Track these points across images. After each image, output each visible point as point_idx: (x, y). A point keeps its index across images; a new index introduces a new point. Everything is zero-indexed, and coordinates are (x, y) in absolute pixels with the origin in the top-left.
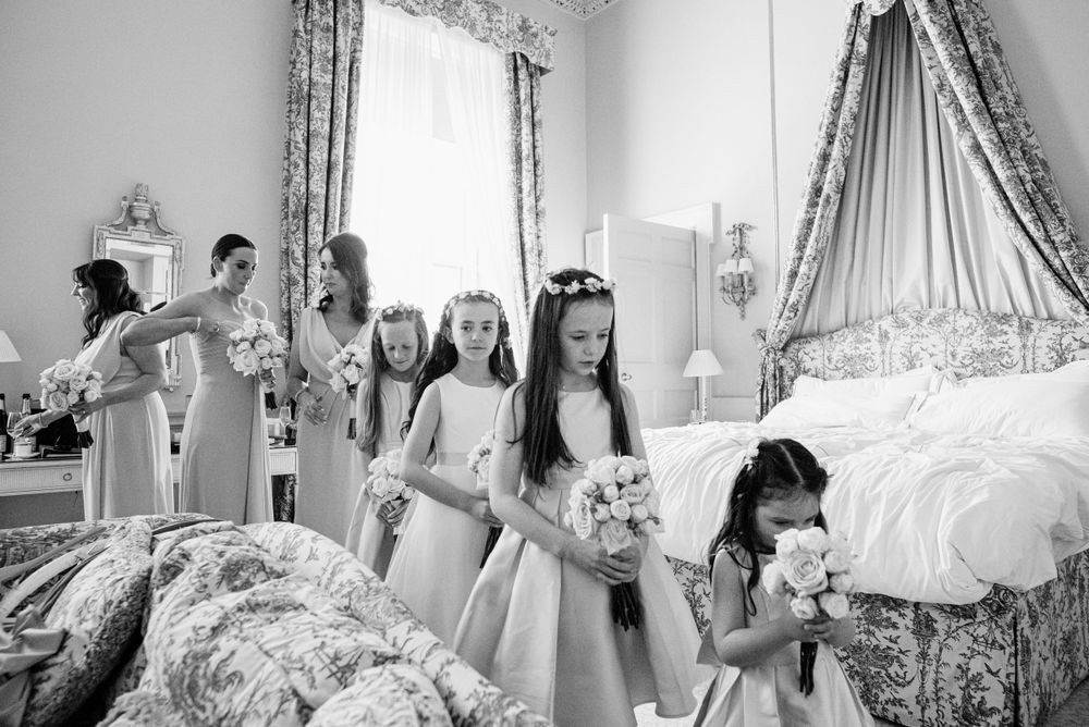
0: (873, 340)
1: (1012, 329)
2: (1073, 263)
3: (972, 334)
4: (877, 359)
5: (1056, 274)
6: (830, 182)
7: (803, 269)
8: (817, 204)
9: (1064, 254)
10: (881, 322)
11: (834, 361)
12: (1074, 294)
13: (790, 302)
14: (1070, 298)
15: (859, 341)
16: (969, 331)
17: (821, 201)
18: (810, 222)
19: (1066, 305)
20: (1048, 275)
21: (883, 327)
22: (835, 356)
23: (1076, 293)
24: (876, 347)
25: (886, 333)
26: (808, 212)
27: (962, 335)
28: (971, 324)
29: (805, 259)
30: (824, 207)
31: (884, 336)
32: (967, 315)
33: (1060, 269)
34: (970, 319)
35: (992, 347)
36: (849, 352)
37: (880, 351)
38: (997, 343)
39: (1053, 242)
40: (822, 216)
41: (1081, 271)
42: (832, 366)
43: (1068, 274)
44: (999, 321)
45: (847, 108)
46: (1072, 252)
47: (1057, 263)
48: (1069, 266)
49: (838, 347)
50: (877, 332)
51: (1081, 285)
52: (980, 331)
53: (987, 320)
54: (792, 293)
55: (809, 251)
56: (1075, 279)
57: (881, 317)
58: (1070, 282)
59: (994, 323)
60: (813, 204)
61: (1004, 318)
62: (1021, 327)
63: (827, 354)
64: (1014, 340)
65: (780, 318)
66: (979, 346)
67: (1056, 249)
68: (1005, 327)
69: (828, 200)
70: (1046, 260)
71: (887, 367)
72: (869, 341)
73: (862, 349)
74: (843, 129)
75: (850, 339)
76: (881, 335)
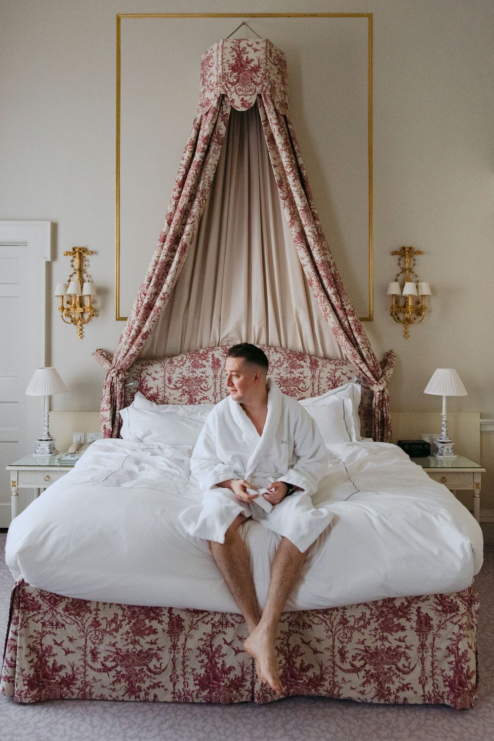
0: (207, 366)
1: (306, 364)
2: (355, 325)
3: (280, 366)
4: (210, 381)
5: (346, 332)
6: (188, 235)
7: (158, 303)
8: (175, 251)
9: (350, 318)
10: (214, 352)
11: (173, 381)
12: (354, 346)
13: (144, 330)
14: (352, 348)
15: (196, 366)
16: (279, 364)
17: (179, 249)
18: (168, 265)
19: (349, 352)
20: (341, 331)
21: (216, 356)
22: (175, 377)
23: (355, 344)
24: (209, 372)
25: (218, 361)
26: (167, 256)
27: (274, 366)
28: (280, 358)
29: (161, 295)
30: (182, 254)
31: (216, 364)
32: (277, 352)
33: (347, 328)
34: (279, 355)
35: (293, 376)
36: (187, 374)
37: (212, 375)
38: (296, 373)
39: (345, 310)
40: (179, 262)
41: (359, 330)
42: (172, 386)
43: (352, 332)
44: (298, 358)
45: (207, 177)
46: (355, 317)
47: (346, 323)
48: (353, 327)
49: (178, 370)
50: (211, 360)
51: (359, 340)
52: (286, 365)
53: (290, 357)
54: (147, 323)
55: (165, 288)
56: (356, 335)
57: (213, 348)
58: (352, 337)
59: (295, 359)
60: (172, 250)
61: (301, 356)
62: (311, 363)
63: (167, 374)
64: (307, 372)
65: (132, 343)
66: (284, 375)
67: (346, 315)
68: (302, 363)
69: (184, 249)
70: (340, 321)
71: (218, 388)
72: (204, 366)
73: (198, 373)
74: (202, 193)
75: (188, 364)
76: (213, 363)
